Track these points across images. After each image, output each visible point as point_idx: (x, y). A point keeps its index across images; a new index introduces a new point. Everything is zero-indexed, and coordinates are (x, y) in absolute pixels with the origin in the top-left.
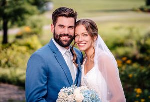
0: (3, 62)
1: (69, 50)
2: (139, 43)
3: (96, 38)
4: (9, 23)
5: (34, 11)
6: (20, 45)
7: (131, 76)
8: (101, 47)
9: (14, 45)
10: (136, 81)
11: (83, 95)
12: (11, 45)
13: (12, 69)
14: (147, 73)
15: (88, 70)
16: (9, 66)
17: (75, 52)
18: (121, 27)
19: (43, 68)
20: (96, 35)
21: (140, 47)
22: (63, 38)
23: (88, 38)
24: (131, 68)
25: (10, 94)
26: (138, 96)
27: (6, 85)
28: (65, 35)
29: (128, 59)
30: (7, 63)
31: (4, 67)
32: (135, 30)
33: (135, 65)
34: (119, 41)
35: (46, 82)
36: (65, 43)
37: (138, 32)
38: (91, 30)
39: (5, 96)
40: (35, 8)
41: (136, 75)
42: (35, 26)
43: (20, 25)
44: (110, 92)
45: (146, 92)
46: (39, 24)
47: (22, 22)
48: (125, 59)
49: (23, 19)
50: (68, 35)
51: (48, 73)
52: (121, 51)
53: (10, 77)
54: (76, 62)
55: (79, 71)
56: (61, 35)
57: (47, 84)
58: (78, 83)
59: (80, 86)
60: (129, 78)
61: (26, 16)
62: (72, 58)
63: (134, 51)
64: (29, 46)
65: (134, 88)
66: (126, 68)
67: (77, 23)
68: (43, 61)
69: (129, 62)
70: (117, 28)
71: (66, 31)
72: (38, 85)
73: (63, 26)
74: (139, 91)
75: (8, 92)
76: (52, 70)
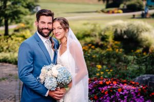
0: (5, 48)
1: (49, 39)
2: (100, 34)
3: (67, 30)
4: (9, 21)
5: (26, 12)
6: (17, 36)
7: (94, 56)
8: (71, 37)
9: (12, 37)
10: (98, 60)
11: (57, 71)
12: (10, 36)
13: (11, 53)
14: (105, 54)
15: (62, 53)
16: (10, 51)
17: (53, 41)
18: (88, 24)
19: (30, 52)
20: (68, 28)
21: (101, 37)
22: (44, 31)
23: (62, 30)
24: (94, 51)
25: (10, 70)
26: (99, 70)
27: (7, 64)
28: (45, 29)
29: (93, 45)
30: (7, 49)
31: (6, 52)
32: (97, 26)
33: (97, 49)
34: (87, 33)
35: (32, 62)
36: (46, 34)
37: (99, 27)
38: (64, 25)
39: (7, 72)
40: (27, 10)
41: (97, 56)
42: (28, 23)
43: (17, 23)
44: (77, 67)
45: (105, 67)
46: (30, 22)
47: (18, 21)
48: (90, 45)
49: (19, 18)
50: (47, 29)
51: (33, 56)
52: (88, 40)
53: (10, 59)
54: (54, 47)
55: (55, 54)
56: (42, 29)
57: (33, 63)
58: (55, 63)
59: (56, 64)
60: (93, 58)
61: (21, 16)
62: (51, 45)
63: (97, 40)
64: (24, 37)
65: (96, 64)
66: (91, 51)
67: (54, 20)
68: (30, 48)
69: (93, 47)
70: (85, 24)
71: (46, 26)
72: (26, 64)
73: (44, 23)
74: (99, 66)
75: (8, 69)
76: (36, 53)
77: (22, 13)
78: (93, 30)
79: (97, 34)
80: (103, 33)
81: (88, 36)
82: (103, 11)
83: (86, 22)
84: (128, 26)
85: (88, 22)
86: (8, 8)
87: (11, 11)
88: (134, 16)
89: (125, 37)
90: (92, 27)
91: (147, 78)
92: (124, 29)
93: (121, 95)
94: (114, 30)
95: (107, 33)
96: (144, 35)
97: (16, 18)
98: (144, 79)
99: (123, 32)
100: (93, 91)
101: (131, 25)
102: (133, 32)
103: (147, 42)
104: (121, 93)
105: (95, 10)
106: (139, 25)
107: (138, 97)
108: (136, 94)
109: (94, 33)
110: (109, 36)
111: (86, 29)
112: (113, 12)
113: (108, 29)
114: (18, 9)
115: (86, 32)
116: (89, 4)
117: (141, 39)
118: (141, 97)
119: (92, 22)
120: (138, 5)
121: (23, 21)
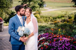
1: (22, 17)
5: (38, 6)
18: (63, 11)
21: (69, 17)
26: (59, 31)
37: (68, 13)
49: (35, 9)
63: (67, 18)
70: (62, 12)
77: (36, 7)
78: (66, 14)
79: (67, 16)
80: (69, 16)
81: (63, 17)
82: (73, 6)
83: (62, 11)
85: (64, 11)
86: (31, 5)
87: (32, 6)
93: (60, 42)
95: (71, 16)
97: (33, 9)
100: (51, 40)
104: (61, 41)
105: (70, 6)
107: (68, 43)
109: (66, 16)
110: (72, 17)
111: (63, 14)
113: (72, 14)
114: (35, 5)
115: (62, 15)
116: (68, 3)
118: (69, 43)
121: (36, 10)
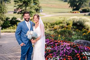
77: (33, 13)
78: (63, 21)
79: (65, 22)
80: (68, 22)
81: (61, 23)
82: (71, 12)
83: (60, 17)
84: (79, 19)
88: (85, 14)
89: (78, 24)
90: (63, 19)
91: (79, 41)
92: (78, 20)
94: (73, 21)
95: (69, 22)
96: (86, 24)
98: (77, 41)
99: (77, 22)
101: (81, 18)
102: (81, 22)
103: (87, 27)
106: (84, 18)
108: (68, 46)
111: (60, 20)
112: (76, 13)
113: (70, 20)
114: (31, 11)
115: (60, 21)
117: (85, 25)
119: (63, 17)
120: (88, 9)
